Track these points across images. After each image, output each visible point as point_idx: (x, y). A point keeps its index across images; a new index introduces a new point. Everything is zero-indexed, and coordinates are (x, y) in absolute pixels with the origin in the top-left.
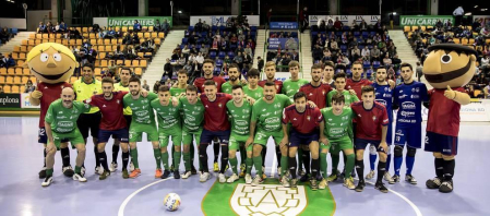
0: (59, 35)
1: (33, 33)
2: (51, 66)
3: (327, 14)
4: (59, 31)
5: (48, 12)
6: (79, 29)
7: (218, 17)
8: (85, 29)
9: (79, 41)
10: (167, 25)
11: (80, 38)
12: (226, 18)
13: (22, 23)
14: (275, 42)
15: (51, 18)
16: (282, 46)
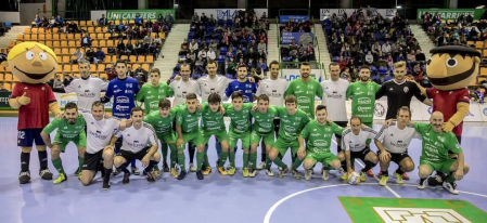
0: (55, 29)
1: (29, 27)
2: (37, 64)
3: (339, 7)
4: (55, 25)
5: (42, 4)
6: (76, 22)
7: (225, 10)
8: (83, 23)
9: (78, 36)
10: (171, 18)
11: (79, 32)
12: (232, 11)
13: (15, 16)
14: (288, 37)
15: (45, 12)
16: (295, 41)
